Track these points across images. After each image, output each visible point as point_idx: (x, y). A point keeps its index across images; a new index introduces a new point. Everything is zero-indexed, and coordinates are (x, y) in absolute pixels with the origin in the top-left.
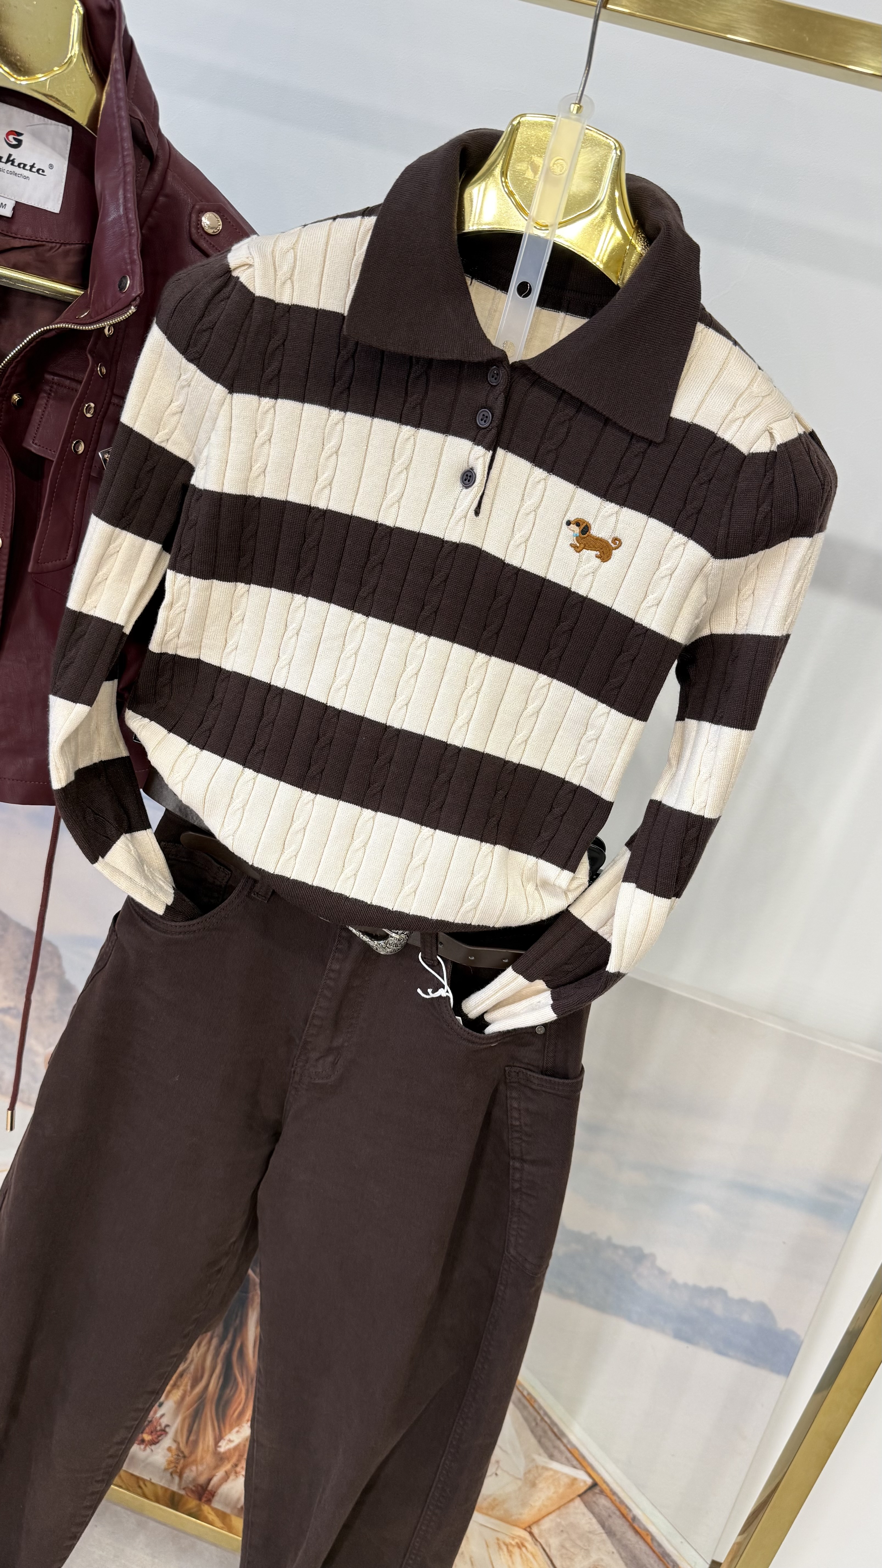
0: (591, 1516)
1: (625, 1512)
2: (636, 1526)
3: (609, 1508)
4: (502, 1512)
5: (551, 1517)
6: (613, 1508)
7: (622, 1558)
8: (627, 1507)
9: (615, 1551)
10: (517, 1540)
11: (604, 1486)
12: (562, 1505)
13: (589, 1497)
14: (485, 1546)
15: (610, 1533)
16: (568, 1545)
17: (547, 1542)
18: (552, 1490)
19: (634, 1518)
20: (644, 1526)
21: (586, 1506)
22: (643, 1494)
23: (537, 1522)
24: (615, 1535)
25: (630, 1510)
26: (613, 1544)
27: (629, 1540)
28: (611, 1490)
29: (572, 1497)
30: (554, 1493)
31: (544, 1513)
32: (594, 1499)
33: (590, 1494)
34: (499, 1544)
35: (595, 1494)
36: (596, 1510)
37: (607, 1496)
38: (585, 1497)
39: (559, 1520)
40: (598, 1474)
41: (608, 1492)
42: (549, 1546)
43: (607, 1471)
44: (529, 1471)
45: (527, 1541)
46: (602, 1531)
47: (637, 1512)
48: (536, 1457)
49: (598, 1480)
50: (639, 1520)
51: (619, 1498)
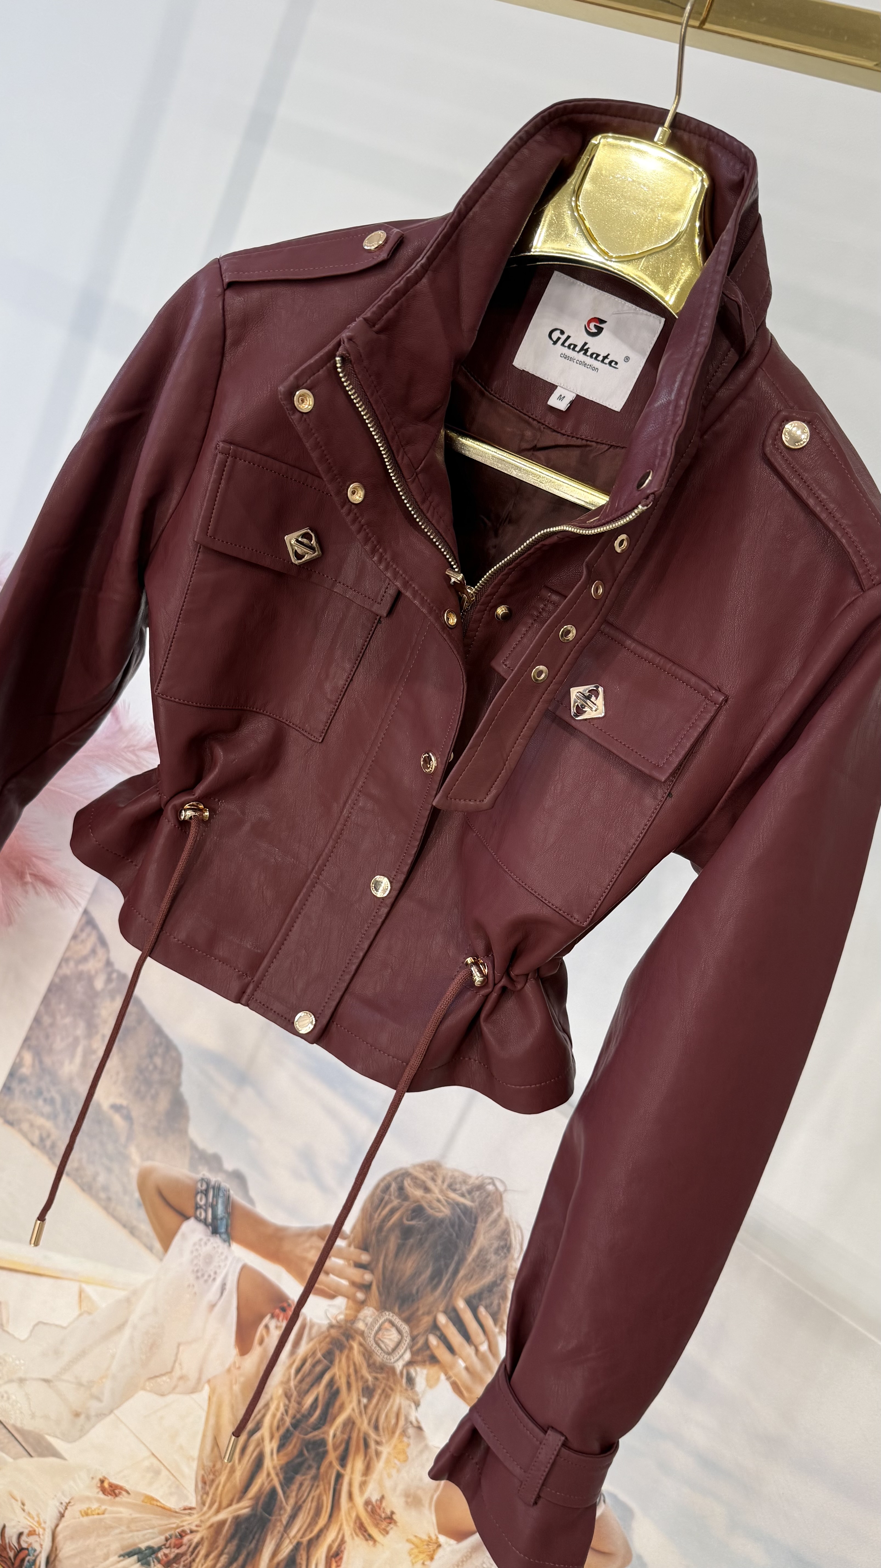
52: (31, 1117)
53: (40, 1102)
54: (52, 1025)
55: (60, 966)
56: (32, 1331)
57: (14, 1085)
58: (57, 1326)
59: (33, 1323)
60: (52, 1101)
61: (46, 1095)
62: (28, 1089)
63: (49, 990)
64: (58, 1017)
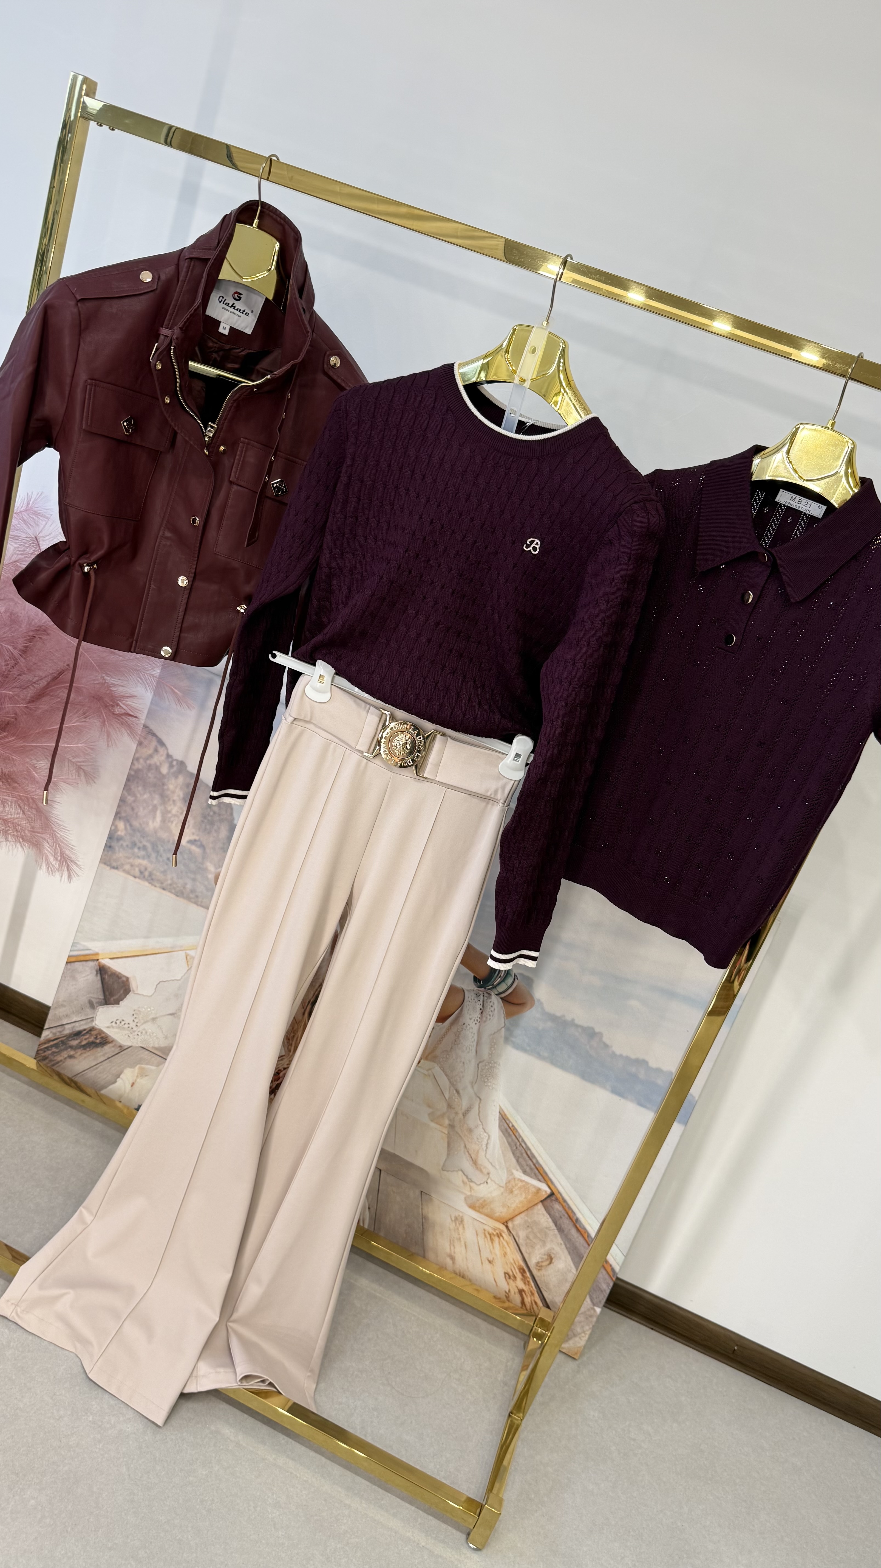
0: (548, 1216)
1: (571, 1215)
2: (578, 1226)
3: (561, 1212)
4: (489, 1210)
5: (522, 1215)
6: (563, 1212)
7: (567, 1248)
8: (573, 1211)
9: (562, 1242)
10: (497, 1231)
11: (558, 1196)
12: (530, 1208)
13: (548, 1202)
14: (476, 1234)
15: (560, 1230)
16: (531, 1237)
17: (517, 1234)
18: (524, 1196)
19: (577, 1220)
20: (584, 1226)
21: (545, 1210)
22: (584, 1203)
23: (512, 1219)
24: (563, 1231)
25: (575, 1214)
26: (561, 1237)
27: (573, 1235)
28: (563, 1199)
29: (536, 1202)
30: (525, 1198)
31: (517, 1213)
32: (551, 1204)
33: (549, 1201)
34: (485, 1233)
35: (552, 1200)
36: (552, 1212)
37: (560, 1203)
38: (546, 1203)
39: (526, 1218)
40: (555, 1187)
41: (561, 1200)
42: (519, 1237)
43: (561, 1184)
44: (509, 1182)
45: (504, 1232)
46: (555, 1228)
47: (579, 1215)
48: (514, 1171)
49: (554, 1191)
50: (580, 1221)
51: (568, 1204)
52: (131, 860)
53: (136, 850)
54: (134, 801)
55: (132, 763)
56: (155, 989)
57: (114, 844)
58: (173, 980)
59: (156, 984)
60: (145, 848)
61: (139, 844)
62: (125, 844)
63: (128, 780)
64: (138, 795)
